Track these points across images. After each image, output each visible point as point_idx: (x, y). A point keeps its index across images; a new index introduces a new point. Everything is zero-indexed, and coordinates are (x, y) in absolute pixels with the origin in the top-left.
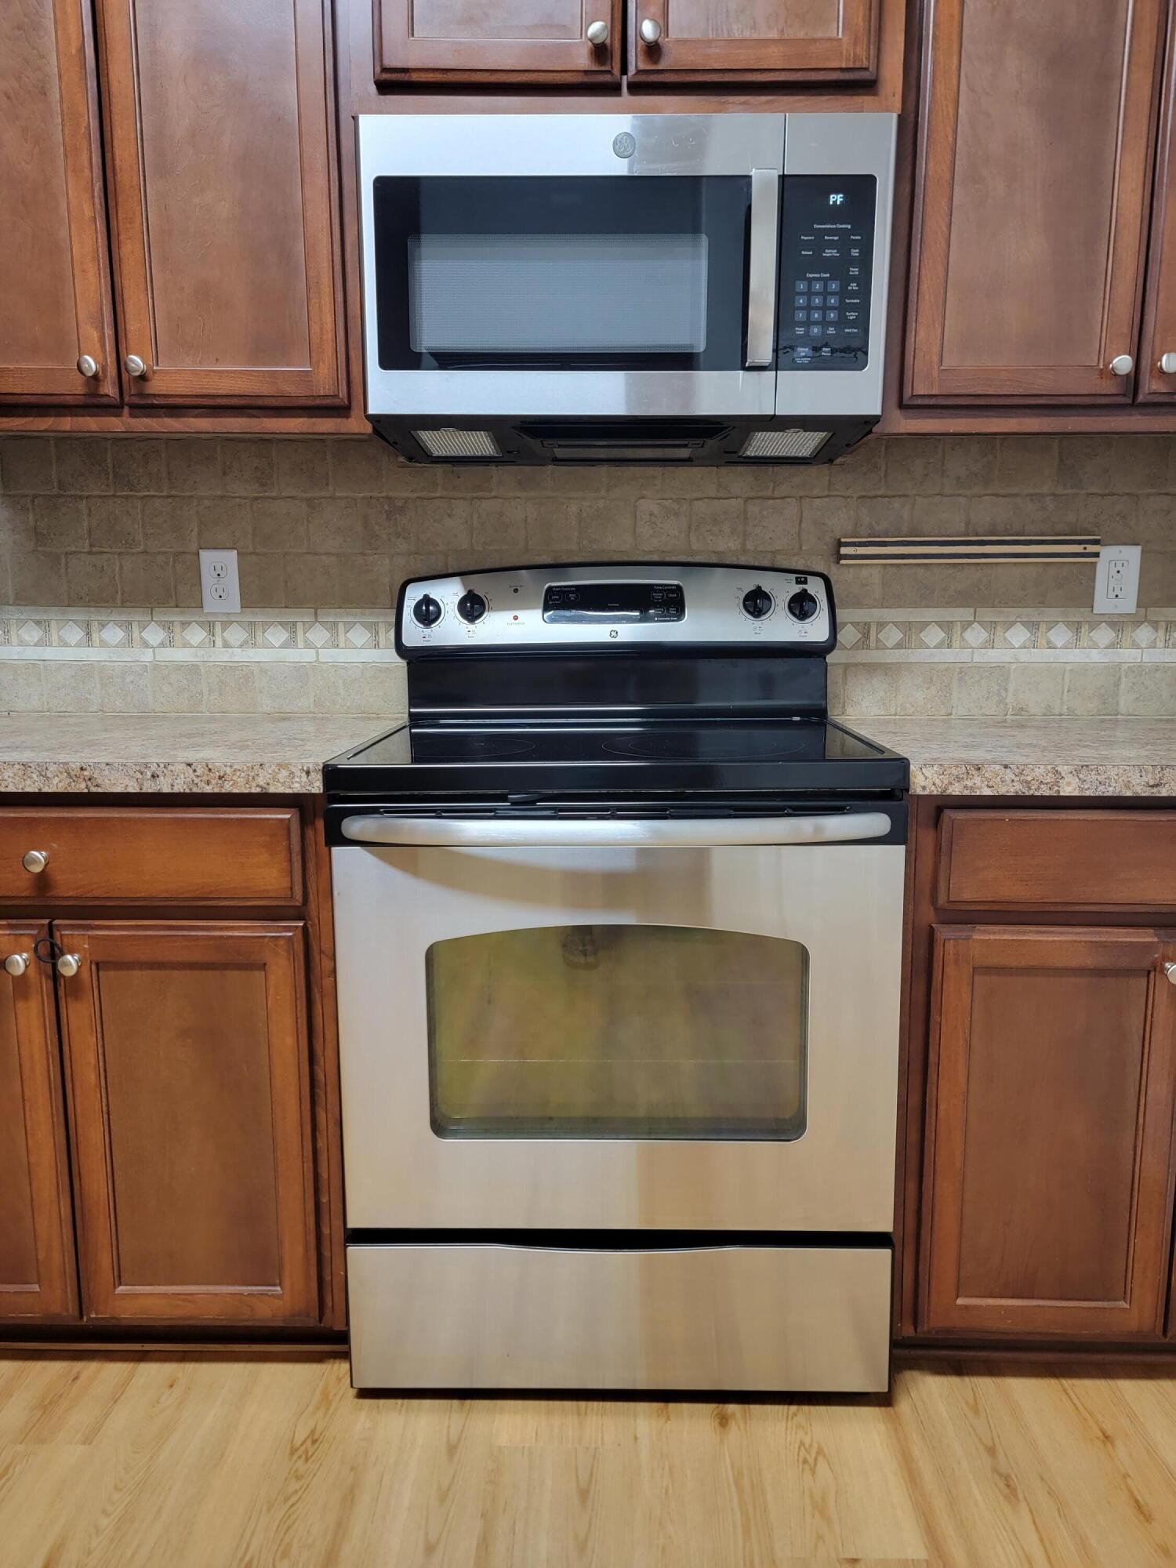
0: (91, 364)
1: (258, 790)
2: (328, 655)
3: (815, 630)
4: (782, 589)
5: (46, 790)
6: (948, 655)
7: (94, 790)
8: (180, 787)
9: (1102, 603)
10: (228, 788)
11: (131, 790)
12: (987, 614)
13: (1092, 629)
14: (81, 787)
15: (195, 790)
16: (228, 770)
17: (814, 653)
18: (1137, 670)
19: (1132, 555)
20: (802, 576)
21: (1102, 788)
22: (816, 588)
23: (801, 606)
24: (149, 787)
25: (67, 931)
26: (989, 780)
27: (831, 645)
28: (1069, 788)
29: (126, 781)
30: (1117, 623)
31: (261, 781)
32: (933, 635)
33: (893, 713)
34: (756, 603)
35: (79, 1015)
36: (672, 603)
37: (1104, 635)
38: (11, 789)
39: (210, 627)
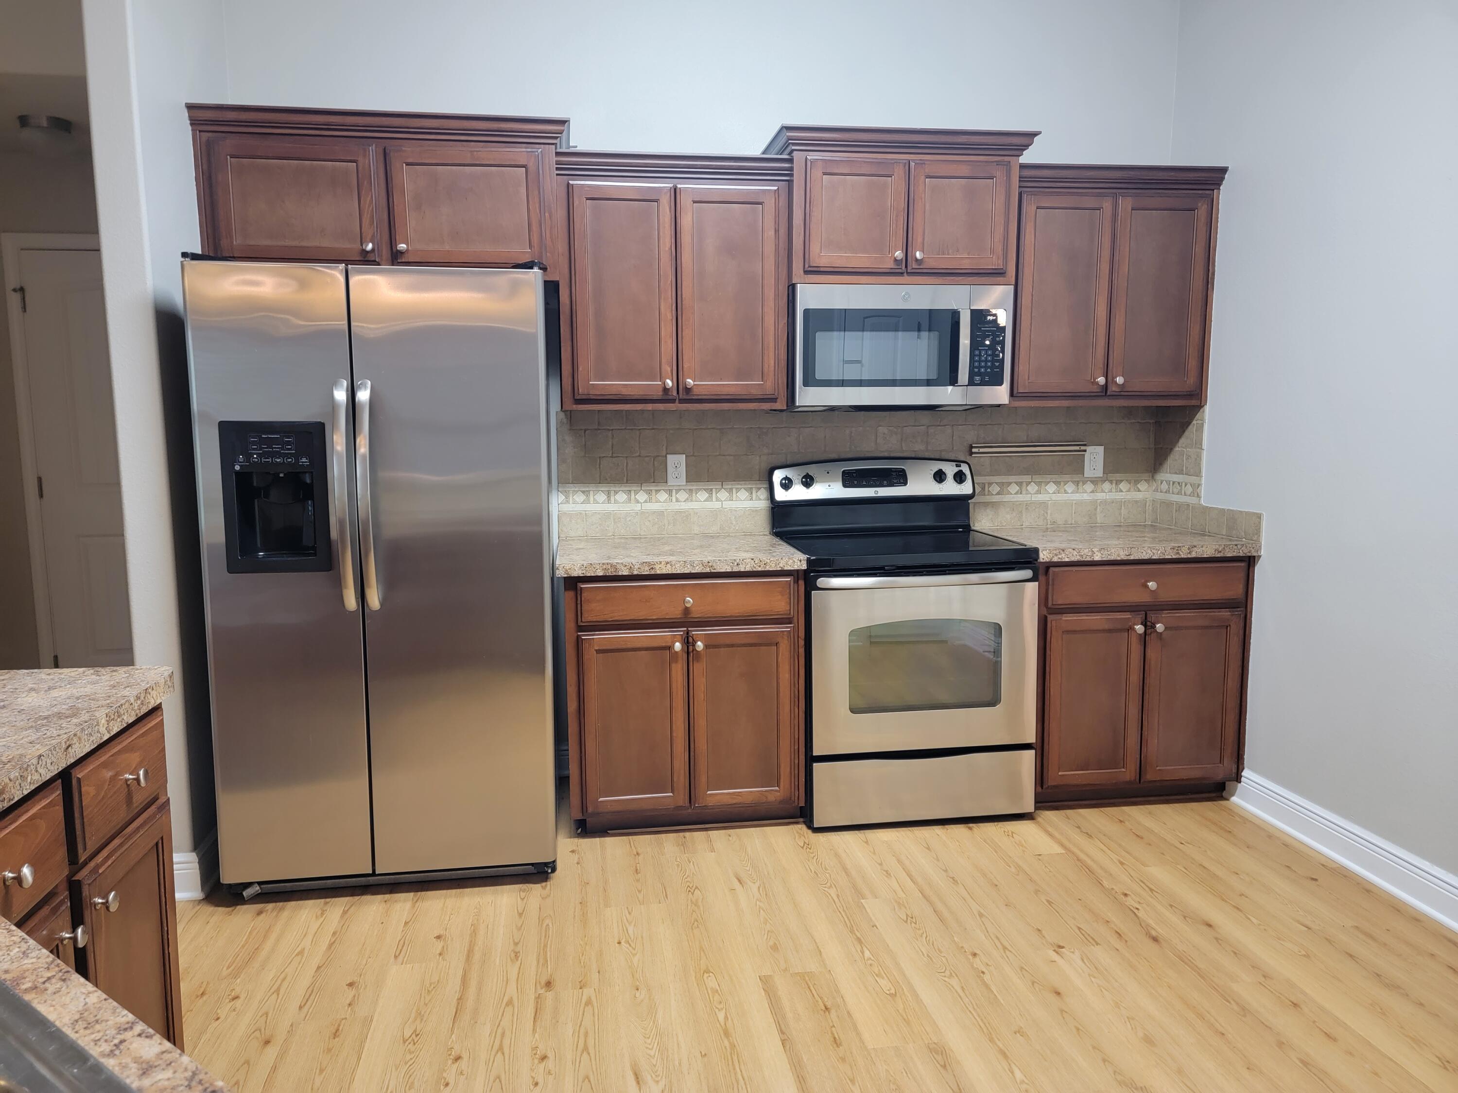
0: (669, 383)
1: (780, 569)
2: (728, 505)
3: (966, 488)
4: (950, 470)
5: (693, 572)
6: (1021, 498)
7: (713, 571)
8: (748, 569)
9: (1088, 473)
10: (768, 568)
11: (728, 571)
12: (1038, 478)
13: (1084, 484)
14: (708, 570)
15: (754, 570)
16: (768, 561)
17: (963, 500)
18: (1104, 502)
19: (1100, 449)
20: (958, 462)
21: (1109, 557)
22: (965, 468)
23: (959, 478)
24: (736, 569)
25: (696, 632)
26: (1068, 555)
27: (971, 496)
28: (1097, 558)
29: (727, 567)
30: (1095, 481)
31: (781, 565)
32: (1014, 488)
33: (996, 525)
34: (940, 477)
35: (698, 669)
36: (901, 478)
37: (1089, 487)
38: (679, 572)
39: (670, 492)
